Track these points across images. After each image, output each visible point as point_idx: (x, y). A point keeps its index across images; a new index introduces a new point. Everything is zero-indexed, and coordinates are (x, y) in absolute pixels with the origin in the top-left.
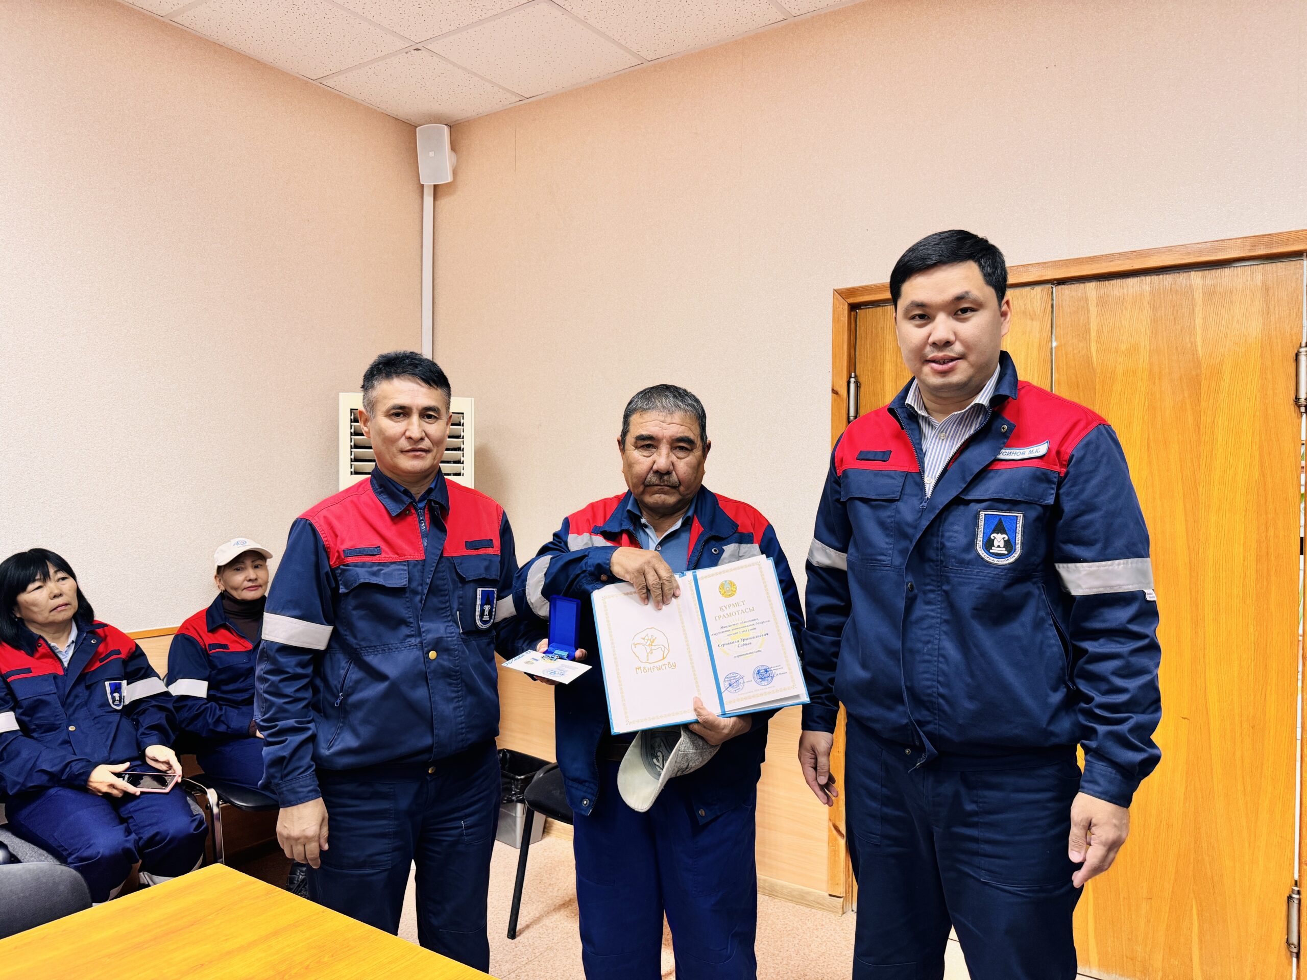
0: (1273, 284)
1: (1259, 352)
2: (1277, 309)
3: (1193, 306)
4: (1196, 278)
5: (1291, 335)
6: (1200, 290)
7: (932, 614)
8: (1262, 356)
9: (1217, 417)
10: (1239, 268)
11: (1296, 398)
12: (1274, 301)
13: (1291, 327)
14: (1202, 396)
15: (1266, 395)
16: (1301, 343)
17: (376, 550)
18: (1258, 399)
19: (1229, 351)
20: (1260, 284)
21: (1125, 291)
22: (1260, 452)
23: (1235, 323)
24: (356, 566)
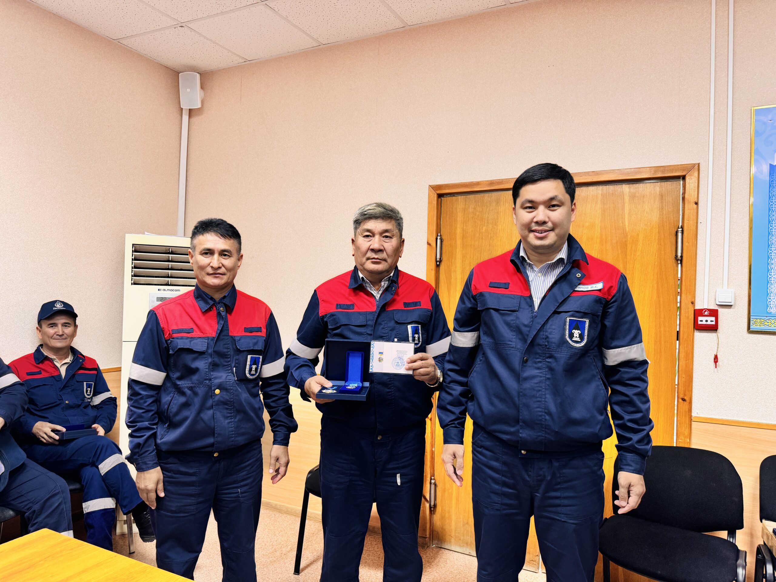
0: (665, 193)
1: (658, 230)
2: (667, 206)
3: (624, 203)
4: (625, 188)
5: (674, 221)
6: (628, 195)
7: (540, 375)
8: (659, 233)
9: (635, 265)
10: (648, 184)
11: (676, 256)
12: (666, 202)
13: (674, 217)
14: (628, 253)
15: (661, 253)
16: (679, 226)
17: (190, 330)
18: (657, 256)
19: (642, 229)
20: (658, 193)
21: (589, 193)
22: (657, 284)
23: (645, 213)
24: (177, 339)
